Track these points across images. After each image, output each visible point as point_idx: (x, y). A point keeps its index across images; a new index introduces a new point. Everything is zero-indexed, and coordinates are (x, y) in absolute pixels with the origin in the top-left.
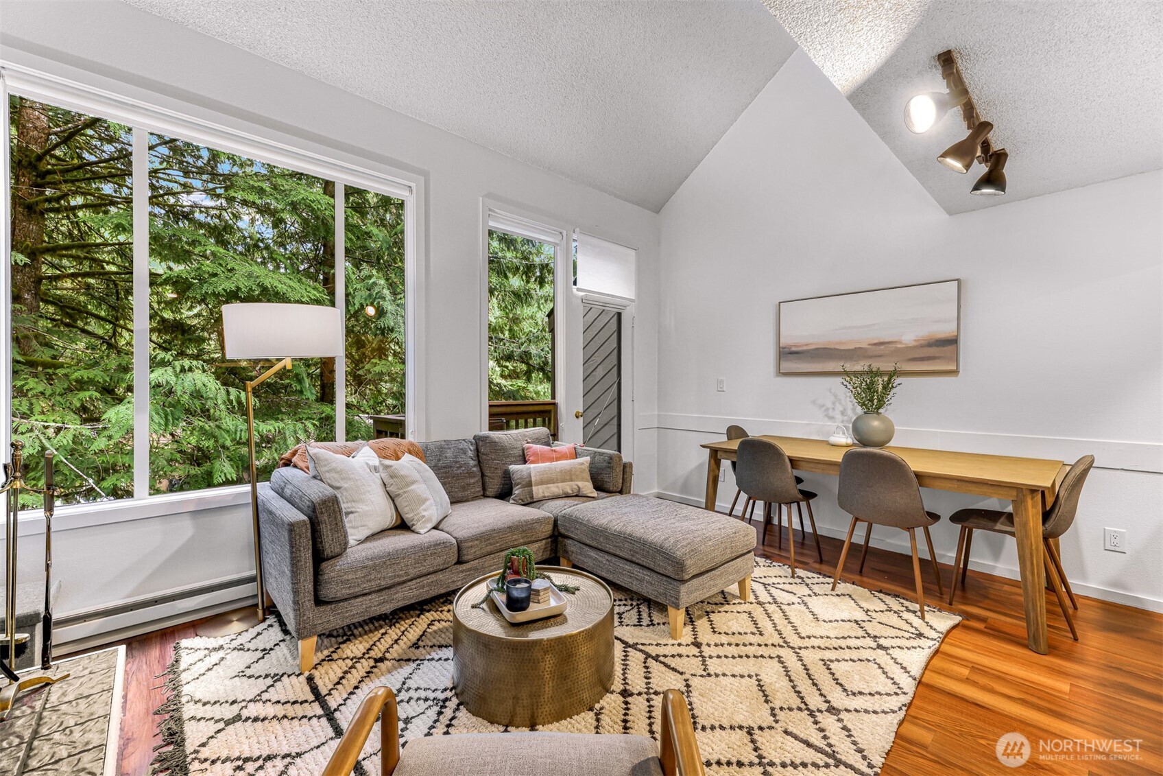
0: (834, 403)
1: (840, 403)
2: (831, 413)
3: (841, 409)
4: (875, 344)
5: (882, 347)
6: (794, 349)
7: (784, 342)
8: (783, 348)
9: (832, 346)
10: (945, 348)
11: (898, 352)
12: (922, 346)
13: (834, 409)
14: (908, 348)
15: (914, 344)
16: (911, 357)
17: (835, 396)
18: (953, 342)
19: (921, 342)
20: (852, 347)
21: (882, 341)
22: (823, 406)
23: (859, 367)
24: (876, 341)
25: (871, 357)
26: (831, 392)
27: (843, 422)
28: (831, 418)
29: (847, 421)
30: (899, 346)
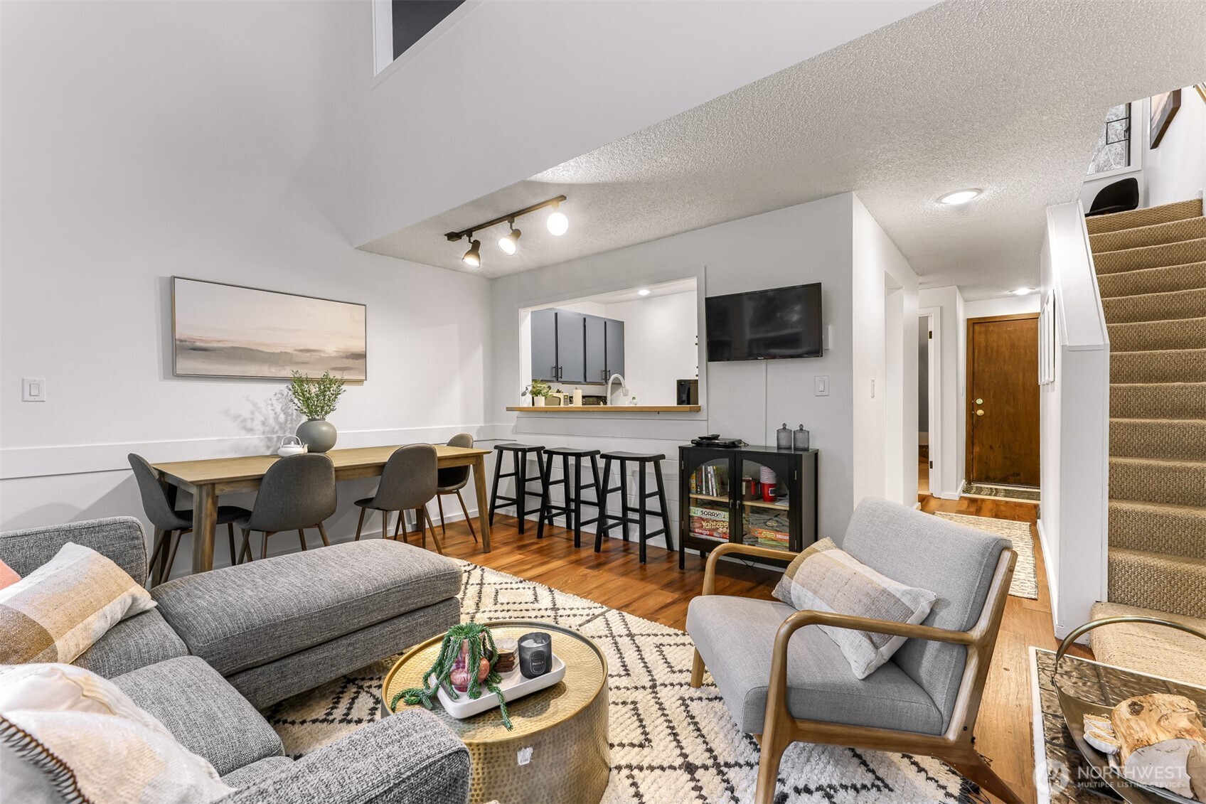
0: (252, 413)
1: (260, 413)
2: (249, 424)
3: (261, 418)
4: (301, 351)
5: (308, 354)
6: (198, 344)
7: (181, 332)
8: (181, 341)
9: (254, 347)
10: (358, 361)
11: (321, 360)
12: (342, 357)
13: (252, 419)
14: (331, 358)
15: (334, 354)
16: (333, 366)
17: (255, 404)
18: (362, 356)
19: (342, 354)
20: (277, 351)
21: (307, 348)
22: (239, 416)
23: (287, 372)
24: (302, 348)
25: (297, 363)
26: (248, 400)
27: (264, 433)
28: (250, 430)
29: (269, 432)
30: (323, 355)
